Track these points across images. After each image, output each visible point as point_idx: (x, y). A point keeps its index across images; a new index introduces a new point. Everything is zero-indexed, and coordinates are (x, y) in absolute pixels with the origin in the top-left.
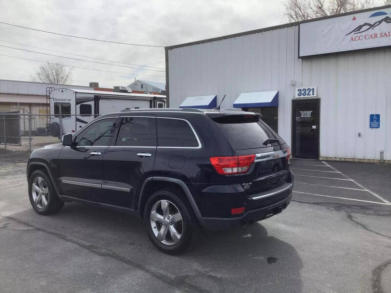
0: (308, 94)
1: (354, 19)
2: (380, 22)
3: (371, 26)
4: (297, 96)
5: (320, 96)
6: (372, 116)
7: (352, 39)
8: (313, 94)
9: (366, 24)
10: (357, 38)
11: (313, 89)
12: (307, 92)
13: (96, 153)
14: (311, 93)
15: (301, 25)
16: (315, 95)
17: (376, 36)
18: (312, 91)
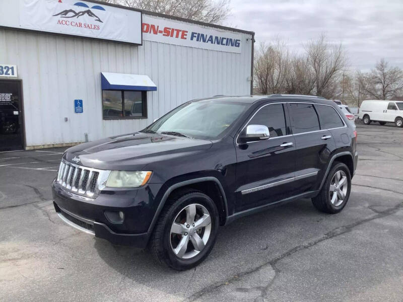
0: (6, 73)
1: (60, 2)
2: (84, 13)
3: (77, 14)
5: (22, 78)
6: (76, 101)
7: (59, 21)
8: (13, 74)
9: (71, 11)
10: (64, 23)
11: (12, 68)
12: (5, 71)
14: (10, 72)
16: (15, 75)
17: (80, 25)
18: (10, 70)
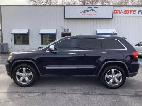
1: (83, 8)
3: (88, 11)
4: (63, 32)
5: (71, 32)
7: (82, 14)
9: (86, 10)
13: (74, 54)
14: (68, 31)
15: (65, 7)
17: (89, 14)
